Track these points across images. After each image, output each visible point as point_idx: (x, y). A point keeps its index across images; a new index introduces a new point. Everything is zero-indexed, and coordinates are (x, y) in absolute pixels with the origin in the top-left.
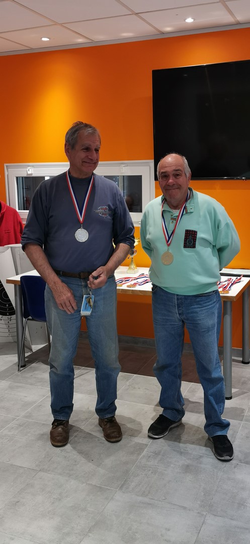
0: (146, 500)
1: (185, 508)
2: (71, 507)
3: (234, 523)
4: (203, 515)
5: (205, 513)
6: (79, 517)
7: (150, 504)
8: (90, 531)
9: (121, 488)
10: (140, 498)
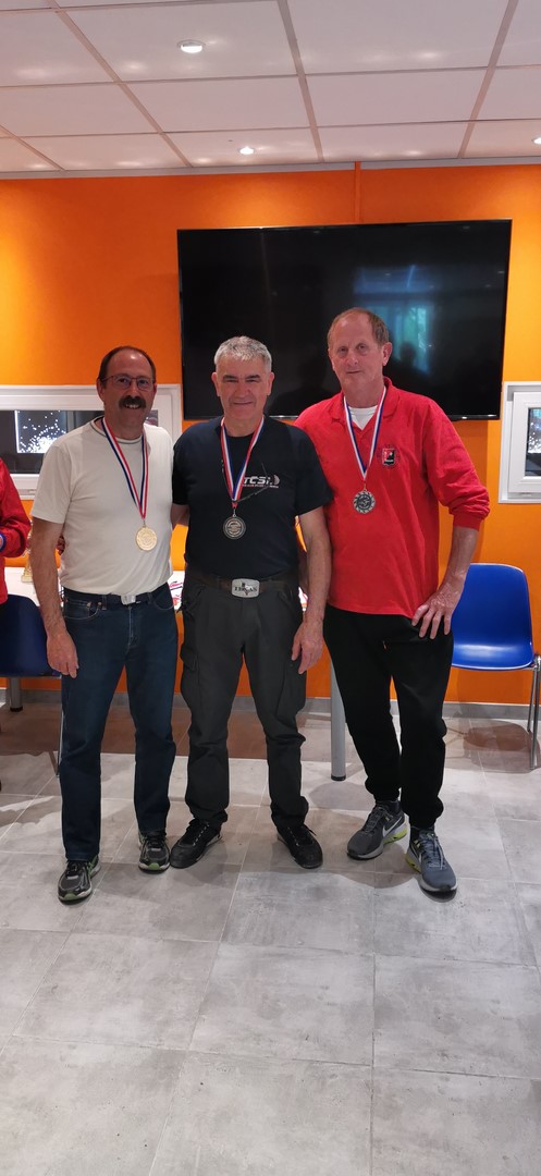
0: (272, 949)
1: (338, 952)
2: (154, 979)
3: (419, 961)
4: (369, 957)
5: (371, 955)
6: (174, 993)
7: (282, 955)
8: (201, 1011)
9: (225, 938)
10: (262, 949)
